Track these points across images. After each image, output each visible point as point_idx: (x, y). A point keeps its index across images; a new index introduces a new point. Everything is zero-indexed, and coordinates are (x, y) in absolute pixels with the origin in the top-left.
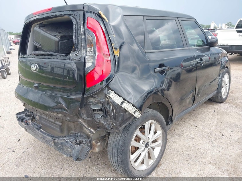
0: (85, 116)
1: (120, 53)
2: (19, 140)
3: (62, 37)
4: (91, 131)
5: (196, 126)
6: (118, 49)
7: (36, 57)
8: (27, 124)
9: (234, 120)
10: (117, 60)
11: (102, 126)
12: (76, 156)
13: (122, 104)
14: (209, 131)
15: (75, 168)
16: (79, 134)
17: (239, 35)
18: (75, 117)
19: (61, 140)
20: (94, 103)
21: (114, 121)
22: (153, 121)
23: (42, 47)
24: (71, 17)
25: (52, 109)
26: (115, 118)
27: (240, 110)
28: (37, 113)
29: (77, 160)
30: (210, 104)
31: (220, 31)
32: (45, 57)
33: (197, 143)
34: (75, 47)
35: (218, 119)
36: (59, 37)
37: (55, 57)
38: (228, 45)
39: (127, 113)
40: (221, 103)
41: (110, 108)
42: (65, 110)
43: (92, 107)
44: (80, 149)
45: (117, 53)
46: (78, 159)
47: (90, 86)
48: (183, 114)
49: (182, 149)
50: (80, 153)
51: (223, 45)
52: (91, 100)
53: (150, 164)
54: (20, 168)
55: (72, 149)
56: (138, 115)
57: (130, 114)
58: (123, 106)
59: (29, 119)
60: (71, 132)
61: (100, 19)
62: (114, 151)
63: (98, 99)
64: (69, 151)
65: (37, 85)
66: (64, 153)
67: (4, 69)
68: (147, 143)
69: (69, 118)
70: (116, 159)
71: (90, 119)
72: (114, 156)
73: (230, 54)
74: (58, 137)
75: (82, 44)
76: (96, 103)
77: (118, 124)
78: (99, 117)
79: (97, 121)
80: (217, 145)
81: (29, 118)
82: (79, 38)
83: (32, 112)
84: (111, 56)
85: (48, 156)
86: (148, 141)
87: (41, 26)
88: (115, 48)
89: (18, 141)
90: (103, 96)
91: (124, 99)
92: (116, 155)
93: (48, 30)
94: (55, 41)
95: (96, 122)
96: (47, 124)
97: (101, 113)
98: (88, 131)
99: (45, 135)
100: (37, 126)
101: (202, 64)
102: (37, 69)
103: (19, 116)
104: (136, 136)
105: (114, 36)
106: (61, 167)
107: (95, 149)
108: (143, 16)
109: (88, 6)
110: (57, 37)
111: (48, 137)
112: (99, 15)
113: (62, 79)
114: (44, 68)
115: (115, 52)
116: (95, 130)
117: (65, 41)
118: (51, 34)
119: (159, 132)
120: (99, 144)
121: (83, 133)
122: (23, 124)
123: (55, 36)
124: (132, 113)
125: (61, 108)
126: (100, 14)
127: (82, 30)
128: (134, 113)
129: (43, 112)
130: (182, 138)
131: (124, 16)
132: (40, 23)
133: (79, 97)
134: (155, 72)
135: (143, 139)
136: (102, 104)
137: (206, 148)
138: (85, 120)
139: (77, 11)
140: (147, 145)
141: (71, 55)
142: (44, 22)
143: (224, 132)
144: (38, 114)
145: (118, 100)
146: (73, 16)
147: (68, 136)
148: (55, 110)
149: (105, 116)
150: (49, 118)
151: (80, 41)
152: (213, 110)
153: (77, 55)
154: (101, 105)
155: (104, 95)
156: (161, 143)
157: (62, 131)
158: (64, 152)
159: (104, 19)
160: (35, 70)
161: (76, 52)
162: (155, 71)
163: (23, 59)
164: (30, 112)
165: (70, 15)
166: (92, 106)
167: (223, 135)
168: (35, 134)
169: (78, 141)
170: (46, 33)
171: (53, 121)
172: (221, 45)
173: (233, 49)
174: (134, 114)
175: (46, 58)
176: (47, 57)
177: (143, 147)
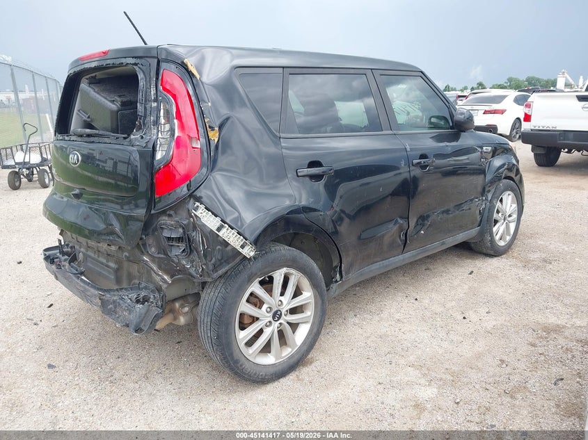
0: (153, 249)
1: (219, 135)
2: (51, 305)
3: (123, 104)
4: (164, 279)
5: (416, 299)
6: (217, 129)
7: (79, 139)
8: (59, 267)
9: (505, 292)
10: (213, 148)
11: (183, 271)
12: (135, 323)
13: (219, 229)
14: (439, 309)
15: (146, 359)
16: (143, 285)
17: (583, 108)
18: (137, 252)
19: (114, 295)
20: (170, 226)
21: (204, 260)
22: (292, 271)
23: (91, 121)
24: (137, 69)
25: (98, 235)
26: (205, 256)
27: (529, 272)
28: (80, 247)
29: (136, 331)
30: (469, 258)
31: (539, 96)
32: (92, 139)
33: (402, 330)
34: (140, 123)
35: (470, 288)
36: (119, 104)
37: (106, 140)
38: (557, 129)
39: (229, 248)
40: (495, 256)
41: (197, 237)
42: (119, 237)
43: (166, 234)
44: (143, 311)
45: (214, 137)
46: (138, 330)
47: (161, 193)
48: (378, 267)
49: (368, 337)
50: (142, 320)
51: (545, 128)
52: (164, 220)
53: (283, 355)
54: (42, 353)
55: (130, 311)
56: (249, 252)
57: (234, 249)
58: (220, 234)
59: (65, 260)
60: (133, 282)
61: (187, 74)
62: (205, 321)
63: (176, 219)
64: (125, 316)
65: (77, 191)
66: (117, 319)
67: (47, 168)
68: (276, 312)
69: (127, 255)
70: (209, 335)
71: (162, 256)
72: (205, 329)
73: (566, 150)
74: (108, 291)
75: (152, 118)
76: (172, 225)
77: (211, 267)
78: (177, 251)
79: (175, 259)
80: (442, 334)
81: (66, 257)
82: (148, 106)
83: (72, 247)
84: (203, 140)
85: (100, 335)
86: (280, 308)
87: (94, 82)
88: (210, 127)
89: (49, 307)
90: (184, 214)
91: (222, 221)
92: (209, 328)
93: (103, 91)
94: (112, 112)
95: (173, 262)
96: (96, 268)
97: (182, 246)
98: (158, 278)
99: (87, 287)
100: (77, 270)
101: (427, 166)
102: (78, 161)
103: (47, 253)
104: (252, 294)
105: (210, 104)
106: (118, 354)
107: (179, 319)
108: (283, 67)
109: (166, 50)
110: (115, 104)
111: (92, 290)
112: (184, 66)
113: (126, 185)
114: (101, 164)
115: (211, 134)
116: (172, 277)
117: (129, 111)
118: (106, 98)
119: (308, 295)
120: (186, 309)
121: (151, 282)
122: (54, 267)
123: (113, 102)
124: (238, 248)
125: (113, 233)
126: (186, 66)
127: (152, 93)
128: (243, 247)
129: (87, 243)
130: (377, 318)
131: (238, 69)
132: (92, 77)
133: (141, 212)
134: (298, 176)
135: (268, 303)
136: (183, 228)
137: (417, 339)
138: (153, 258)
139: (147, 59)
140: (277, 315)
141: (132, 137)
142: (99, 75)
143: (471, 312)
144: (82, 250)
145: (211, 222)
146: (141, 66)
147: (126, 289)
148: (103, 237)
149: (189, 251)
150: (98, 256)
151: (148, 113)
152: (470, 270)
153: (142, 137)
154: (181, 230)
155: (186, 211)
156: (311, 315)
157: (118, 281)
158: (118, 317)
159: (193, 74)
160: (76, 164)
161: (141, 130)
162: (299, 174)
163: (62, 144)
164: (71, 248)
165: (136, 64)
166: (165, 231)
167: (464, 318)
168: (69, 285)
169: (141, 296)
170: (98, 96)
171: (105, 261)
172: (541, 128)
173: (568, 140)
174: (241, 250)
175: (93, 142)
176: (96, 139)
177: (267, 317)
